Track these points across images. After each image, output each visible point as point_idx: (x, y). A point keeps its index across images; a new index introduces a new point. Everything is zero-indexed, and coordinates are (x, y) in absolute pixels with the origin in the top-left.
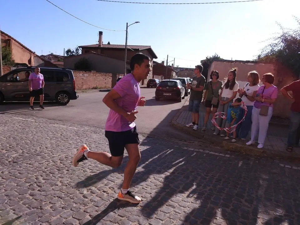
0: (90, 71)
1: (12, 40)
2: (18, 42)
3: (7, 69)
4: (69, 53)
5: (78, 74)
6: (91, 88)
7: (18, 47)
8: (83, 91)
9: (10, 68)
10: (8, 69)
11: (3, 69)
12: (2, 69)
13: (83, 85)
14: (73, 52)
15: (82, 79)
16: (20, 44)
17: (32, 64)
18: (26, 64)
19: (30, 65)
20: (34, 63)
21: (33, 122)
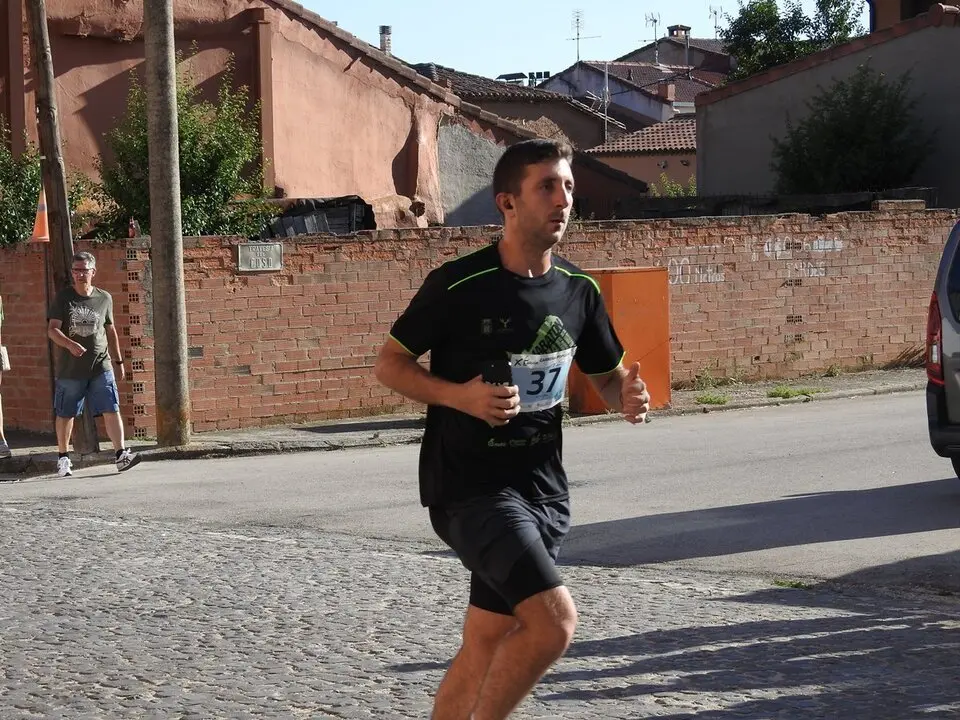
0: (868, 206)
1: (270, 13)
2: (312, 23)
3: (216, 263)
4: (760, 38)
5: (749, 242)
6: (881, 358)
7: (317, 59)
8: (783, 389)
9: (234, 249)
10: (221, 260)
11: (186, 260)
12: (181, 265)
13: (799, 338)
14: (797, 21)
15: (786, 284)
16: (326, 32)
17: (424, 185)
18: (360, 201)
19: (412, 199)
20: (442, 181)
21: (289, 545)
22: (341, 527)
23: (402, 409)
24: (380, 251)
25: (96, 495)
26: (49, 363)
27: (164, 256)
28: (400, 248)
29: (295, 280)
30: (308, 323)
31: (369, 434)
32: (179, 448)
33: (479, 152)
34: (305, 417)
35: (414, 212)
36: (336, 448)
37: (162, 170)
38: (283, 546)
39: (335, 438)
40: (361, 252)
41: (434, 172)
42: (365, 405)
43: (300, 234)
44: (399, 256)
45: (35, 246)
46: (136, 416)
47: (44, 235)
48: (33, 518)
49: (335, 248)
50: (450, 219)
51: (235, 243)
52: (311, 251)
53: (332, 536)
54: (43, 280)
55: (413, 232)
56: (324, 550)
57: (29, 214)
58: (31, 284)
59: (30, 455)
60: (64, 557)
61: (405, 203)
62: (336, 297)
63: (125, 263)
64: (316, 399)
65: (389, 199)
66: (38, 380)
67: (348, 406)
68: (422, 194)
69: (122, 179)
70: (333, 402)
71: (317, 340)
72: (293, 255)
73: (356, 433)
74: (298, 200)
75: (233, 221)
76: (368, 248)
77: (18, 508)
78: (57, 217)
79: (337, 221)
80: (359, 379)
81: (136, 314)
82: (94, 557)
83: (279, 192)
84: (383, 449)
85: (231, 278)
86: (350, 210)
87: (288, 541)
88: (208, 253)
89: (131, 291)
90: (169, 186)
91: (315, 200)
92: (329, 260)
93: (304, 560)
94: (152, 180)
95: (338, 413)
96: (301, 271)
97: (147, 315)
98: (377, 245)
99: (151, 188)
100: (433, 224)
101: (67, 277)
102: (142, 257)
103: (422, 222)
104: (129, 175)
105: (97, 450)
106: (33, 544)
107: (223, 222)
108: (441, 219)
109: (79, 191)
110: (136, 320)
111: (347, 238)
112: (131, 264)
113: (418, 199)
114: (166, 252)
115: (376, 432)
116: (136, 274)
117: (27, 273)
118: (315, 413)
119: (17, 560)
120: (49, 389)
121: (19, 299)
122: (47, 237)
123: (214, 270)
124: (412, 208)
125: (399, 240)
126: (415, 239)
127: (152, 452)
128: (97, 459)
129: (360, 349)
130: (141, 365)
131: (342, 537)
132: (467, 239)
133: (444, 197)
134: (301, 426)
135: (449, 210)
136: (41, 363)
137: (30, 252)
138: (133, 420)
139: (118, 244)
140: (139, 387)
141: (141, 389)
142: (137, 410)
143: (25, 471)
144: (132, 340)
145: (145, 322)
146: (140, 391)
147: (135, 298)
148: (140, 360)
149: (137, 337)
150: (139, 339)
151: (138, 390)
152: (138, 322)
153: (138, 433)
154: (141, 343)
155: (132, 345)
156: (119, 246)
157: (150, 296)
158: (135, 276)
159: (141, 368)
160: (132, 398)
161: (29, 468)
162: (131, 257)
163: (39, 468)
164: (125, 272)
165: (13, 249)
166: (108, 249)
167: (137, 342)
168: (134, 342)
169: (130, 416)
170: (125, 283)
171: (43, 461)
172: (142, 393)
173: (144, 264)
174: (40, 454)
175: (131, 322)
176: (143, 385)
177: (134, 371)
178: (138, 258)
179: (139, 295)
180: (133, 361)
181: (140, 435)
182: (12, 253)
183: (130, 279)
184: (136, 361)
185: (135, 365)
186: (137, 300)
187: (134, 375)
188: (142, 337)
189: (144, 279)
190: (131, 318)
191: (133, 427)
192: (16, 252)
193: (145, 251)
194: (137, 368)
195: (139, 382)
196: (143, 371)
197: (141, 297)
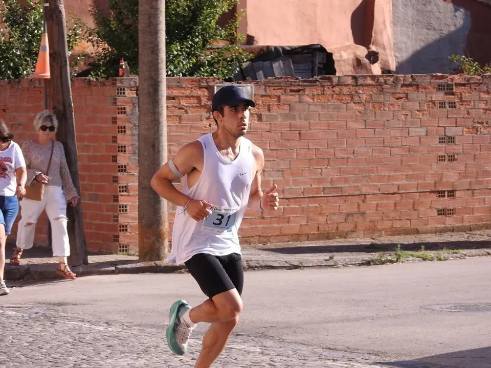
3: (196, 101)
9: (210, 89)
10: (199, 98)
11: (168, 98)
12: (164, 102)
17: (379, 38)
18: (322, 49)
19: (368, 48)
20: (394, 33)
21: (254, 352)
22: (300, 338)
23: (354, 235)
24: (339, 94)
25: (84, 302)
27: (150, 94)
28: (357, 92)
29: (264, 118)
30: (273, 156)
31: (325, 256)
32: (158, 263)
33: (429, 8)
34: (268, 239)
35: (369, 59)
36: (296, 267)
37: (149, 18)
38: (248, 352)
39: (294, 259)
40: (323, 94)
41: (388, 24)
42: (322, 229)
43: (269, 78)
44: (356, 99)
45: (37, 81)
46: (121, 234)
47: (44, 71)
48: (30, 321)
49: (299, 91)
50: (401, 67)
51: (211, 83)
52: (278, 92)
53: (292, 346)
55: (369, 79)
56: (285, 358)
57: (32, 53)
58: (33, 115)
59: (28, 265)
60: (57, 356)
61: (362, 51)
62: (300, 134)
63: (116, 100)
64: (278, 223)
65: (348, 47)
67: (306, 230)
68: (376, 44)
69: (114, 25)
70: (294, 227)
71: (281, 171)
72: (262, 96)
73: (313, 255)
74: (268, 47)
75: (211, 64)
76: (328, 92)
77: (17, 312)
78: (57, 57)
79: (301, 66)
80: (316, 207)
81: (123, 144)
82: (85, 357)
83: (250, 40)
84: (337, 270)
85: (207, 115)
86: (313, 56)
87: (253, 349)
88: (188, 92)
89: (120, 124)
90: (156, 33)
91: (283, 48)
92: (293, 100)
93: (267, 366)
94: (141, 26)
95: (298, 237)
96: (269, 110)
97: (132, 145)
98: (337, 89)
99: (140, 34)
100: (386, 71)
101: (65, 110)
102: (130, 94)
103: (376, 69)
104: (121, 22)
105: (85, 262)
106: (31, 344)
107: (203, 65)
108: (393, 66)
109: (76, 35)
110: (123, 149)
111: (311, 82)
112: (120, 99)
113: (373, 48)
114: (152, 90)
115: (331, 254)
116: (124, 108)
117: (30, 105)
118: (278, 236)
119: (16, 357)
121: (21, 127)
122: (48, 74)
123: (192, 107)
124: (368, 57)
125: (357, 85)
126: (370, 85)
127: (134, 265)
128: (85, 270)
129: (320, 181)
130: (125, 189)
131: (300, 347)
132: (417, 86)
133: (397, 48)
134: (265, 247)
135: (400, 60)
137: (32, 87)
138: (118, 237)
139: (109, 82)
140: (124, 209)
141: (126, 210)
142: (122, 228)
143: (23, 279)
144: (119, 167)
145: (131, 151)
146: (125, 212)
147: (123, 129)
148: (126, 185)
149: (123, 164)
150: (125, 166)
151: (123, 210)
152: (125, 151)
153: (122, 249)
154: (127, 170)
155: (119, 171)
156: (110, 84)
157: (136, 129)
158: (123, 111)
159: (126, 191)
160: (118, 217)
161: (26, 276)
162: (121, 94)
163: (36, 276)
164: (115, 107)
165: (17, 83)
166: (101, 86)
167: (124, 169)
168: (121, 169)
169: (116, 234)
170: (114, 116)
171: (39, 270)
172: (126, 213)
173: (131, 100)
174: (36, 265)
175: (119, 151)
176: (128, 206)
177: (120, 194)
178: (126, 95)
179: (127, 127)
180: (120, 185)
181: (123, 251)
182: (17, 87)
183: (119, 113)
184: (122, 185)
185: (121, 189)
186: (125, 131)
187: (120, 198)
188: (128, 164)
189: (132, 114)
190: (119, 147)
191: (117, 243)
192: (20, 87)
193: (133, 89)
194: (123, 191)
195: (124, 203)
196: (128, 194)
197: (128, 129)
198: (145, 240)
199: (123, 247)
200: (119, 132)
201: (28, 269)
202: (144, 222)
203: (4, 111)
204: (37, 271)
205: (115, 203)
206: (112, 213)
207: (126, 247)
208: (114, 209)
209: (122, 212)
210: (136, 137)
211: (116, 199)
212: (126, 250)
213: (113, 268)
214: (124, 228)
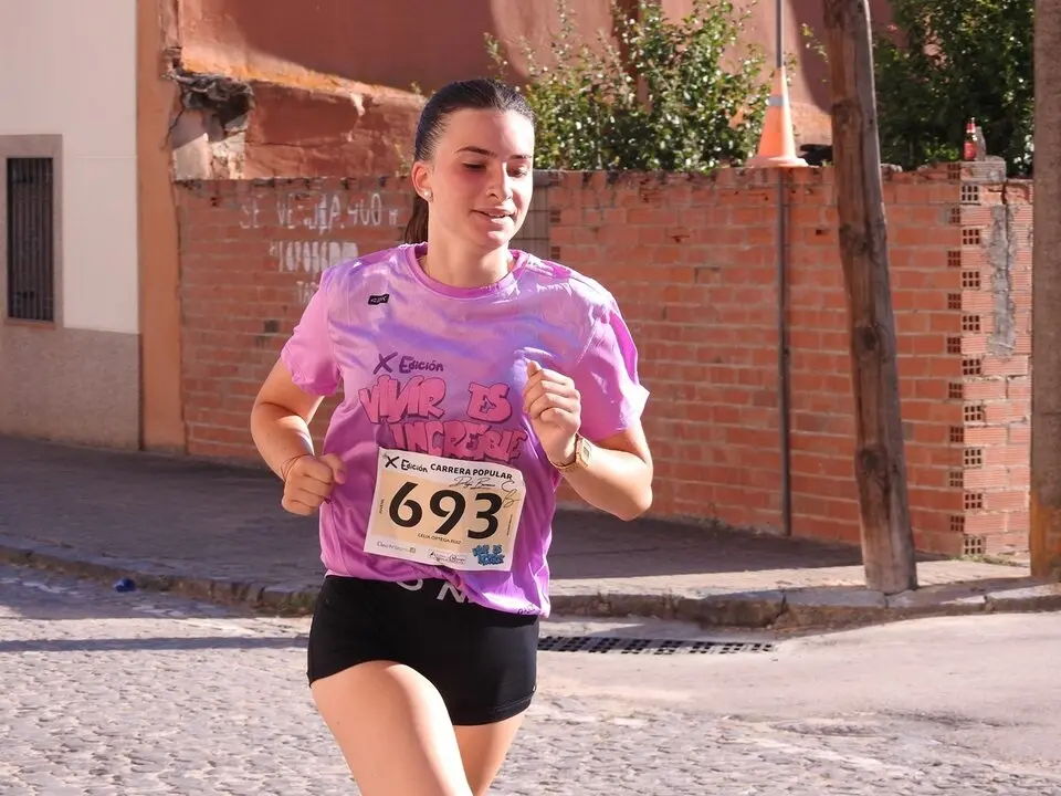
26: (779, 401)
45: (758, 176)
46: (969, 514)
47: (779, 151)
54: (774, 242)
58: (747, 248)
59: (783, 591)
63: (958, 211)
66: (753, 432)
81: (974, 312)
89: (965, 266)
97: (994, 314)
102: (989, 199)
105: (913, 586)
110: (973, 323)
112: (970, 215)
116: (977, 232)
117: (742, 227)
120: (778, 450)
121: (717, 275)
122: (792, 158)
128: (914, 604)
130: (979, 412)
136: (762, 400)
137: (746, 187)
138: (963, 520)
139: (943, 172)
140: (975, 457)
141: (979, 461)
142: (970, 501)
143: (772, 623)
144: (965, 363)
145: (990, 328)
146: (977, 464)
147: (974, 279)
148: (978, 403)
149: (974, 358)
150: (978, 362)
151: (973, 461)
152: (978, 327)
153: (970, 547)
154: (982, 370)
155: (965, 372)
156: (945, 176)
157: (1001, 277)
158: (974, 237)
159: (979, 417)
160: (961, 475)
161: (780, 618)
162: (970, 199)
163: (801, 618)
164: (955, 228)
165: (709, 180)
166: (919, 182)
167: (975, 367)
168: (968, 367)
169: (957, 513)
170: (956, 249)
171: (810, 604)
172: (980, 467)
173: (992, 214)
174: (801, 590)
175: (965, 328)
176: (984, 452)
177: (966, 423)
178: (981, 201)
179: (981, 274)
180: (967, 404)
181: (973, 551)
182: (708, 187)
183: (965, 242)
184: (970, 404)
185: (970, 413)
186: (978, 284)
187: (967, 432)
188: (984, 357)
189: (993, 244)
190: (965, 319)
191: (960, 535)
192: (716, 187)
193: (996, 188)
194: (973, 418)
195: (976, 445)
196: (983, 424)
197: (984, 278)
198: (1049, 535)
199: (973, 543)
200: (965, 284)
201: (784, 600)
202: (1046, 490)
203: (677, 239)
204: (806, 607)
205: (955, 445)
206: (945, 467)
207: (979, 543)
208: (952, 457)
209: (970, 465)
210: (1001, 297)
211: (957, 434)
212: (979, 550)
213: (980, 600)
214: (975, 501)
